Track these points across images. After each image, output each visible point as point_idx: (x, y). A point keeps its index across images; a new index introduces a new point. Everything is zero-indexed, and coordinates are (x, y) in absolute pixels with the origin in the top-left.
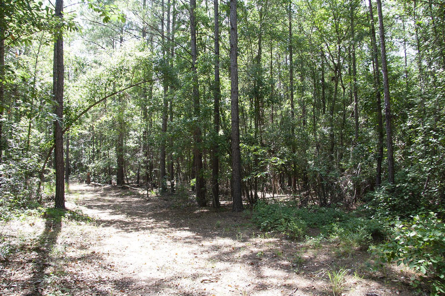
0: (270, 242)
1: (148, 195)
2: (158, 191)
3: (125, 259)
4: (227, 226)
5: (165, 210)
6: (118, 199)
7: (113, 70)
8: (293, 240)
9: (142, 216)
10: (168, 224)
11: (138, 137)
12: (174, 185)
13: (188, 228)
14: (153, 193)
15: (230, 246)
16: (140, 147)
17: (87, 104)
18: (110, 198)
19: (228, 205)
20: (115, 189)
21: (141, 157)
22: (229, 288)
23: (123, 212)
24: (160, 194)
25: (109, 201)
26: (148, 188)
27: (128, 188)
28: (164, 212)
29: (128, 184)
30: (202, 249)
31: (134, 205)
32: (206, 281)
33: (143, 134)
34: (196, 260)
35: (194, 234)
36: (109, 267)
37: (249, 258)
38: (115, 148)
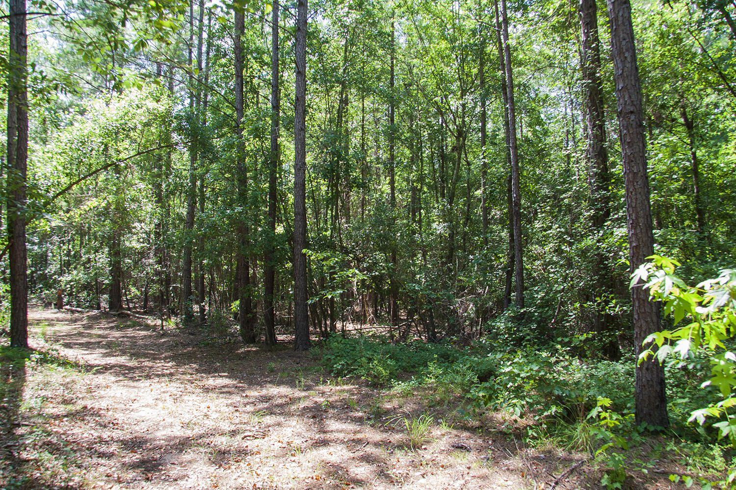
0: (343, 391)
1: (163, 326)
2: (179, 320)
3: (134, 415)
4: (283, 370)
5: (191, 349)
6: (114, 333)
7: (111, 128)
8: (376, 388)
9: (154, 358)
10: (196, 370)
11: (146, 232)
12: (205, 310)
13: (226, 374)
14: (171, 324)
15: (286, 396)
16: (149, 249)
17: (65, 181)
18: (100, 332)
19: (289, 342)
20: (106, 318)
21: (152, 265)
22: (280, 444)
23: (124, 353)
24: (183, 325)
25: (100, 336)
26: (163, 315)
27: (129, 315)
28: (189, 352)
29: (129, 309)
30: (246, 400)
31: (141, 342)
32: (248, 438)
33: (156, 228)
34: (237, 414)
35: (235, 382)
36: (111, 425)
37: (310, 411)
38: (107, 249)
